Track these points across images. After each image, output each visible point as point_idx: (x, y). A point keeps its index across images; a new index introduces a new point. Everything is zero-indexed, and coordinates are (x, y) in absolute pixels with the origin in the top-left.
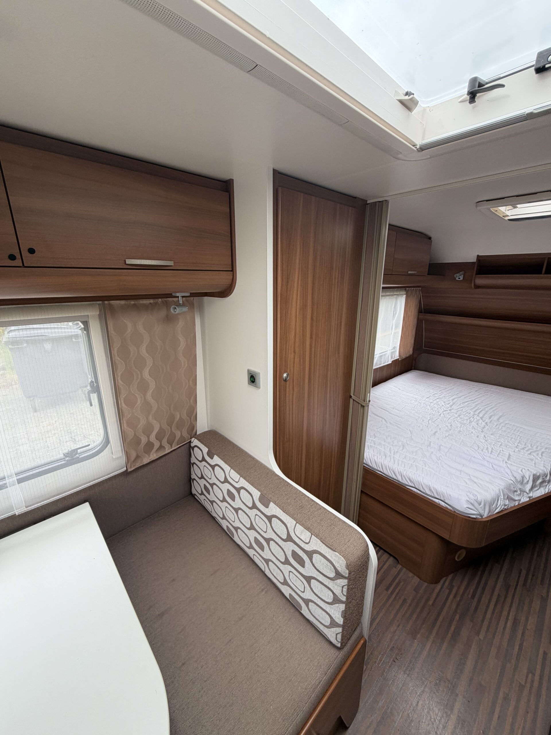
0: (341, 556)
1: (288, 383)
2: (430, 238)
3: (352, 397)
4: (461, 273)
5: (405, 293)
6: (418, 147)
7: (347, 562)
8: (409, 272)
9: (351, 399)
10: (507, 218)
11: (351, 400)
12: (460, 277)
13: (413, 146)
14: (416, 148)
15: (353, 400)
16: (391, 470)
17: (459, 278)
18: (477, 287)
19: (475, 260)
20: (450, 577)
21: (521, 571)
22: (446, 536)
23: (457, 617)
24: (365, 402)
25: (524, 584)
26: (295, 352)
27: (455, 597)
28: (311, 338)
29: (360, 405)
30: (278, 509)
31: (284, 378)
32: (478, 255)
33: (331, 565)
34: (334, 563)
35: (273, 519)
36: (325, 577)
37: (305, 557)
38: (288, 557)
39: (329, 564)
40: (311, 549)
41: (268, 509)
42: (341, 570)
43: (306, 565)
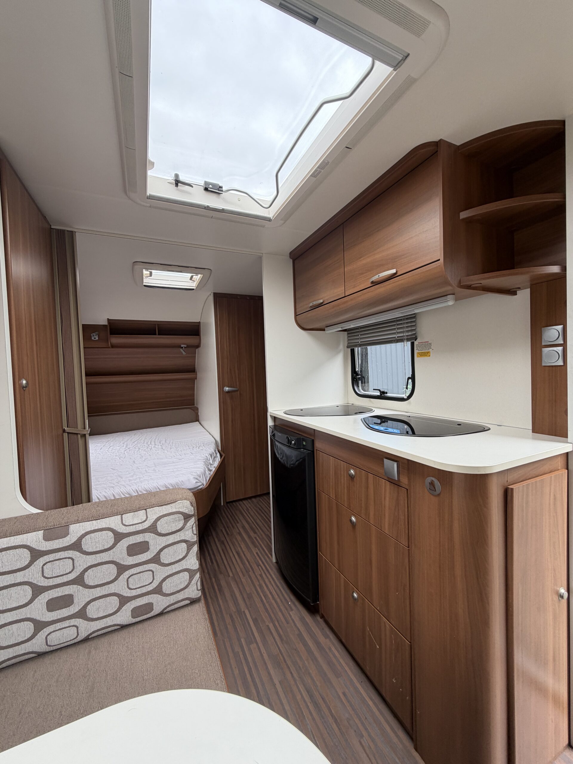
0: (183, 501)
3: (65, 430)
4: (97, 333)
6: (148, 195)
7: (189, 501)
9: (64, 434)
17: (95, 338)
18: (114, 346)
19: (106, 323)
24: (85, 429)
25: (228, 534)
28: (36, 344)
29: (79, 436)
30: (86, 524)
31: (23, 385)
32: (108, 319)
33: (179, 515)
34: (181, 510)
35: (84, 540)
36: (175, 534)
37: (148, 537)
38: (122, 563)
39: (176, 516)
40: (152, 521)
41: (69, 536)
42: (189, 511)
43: (151, 543)
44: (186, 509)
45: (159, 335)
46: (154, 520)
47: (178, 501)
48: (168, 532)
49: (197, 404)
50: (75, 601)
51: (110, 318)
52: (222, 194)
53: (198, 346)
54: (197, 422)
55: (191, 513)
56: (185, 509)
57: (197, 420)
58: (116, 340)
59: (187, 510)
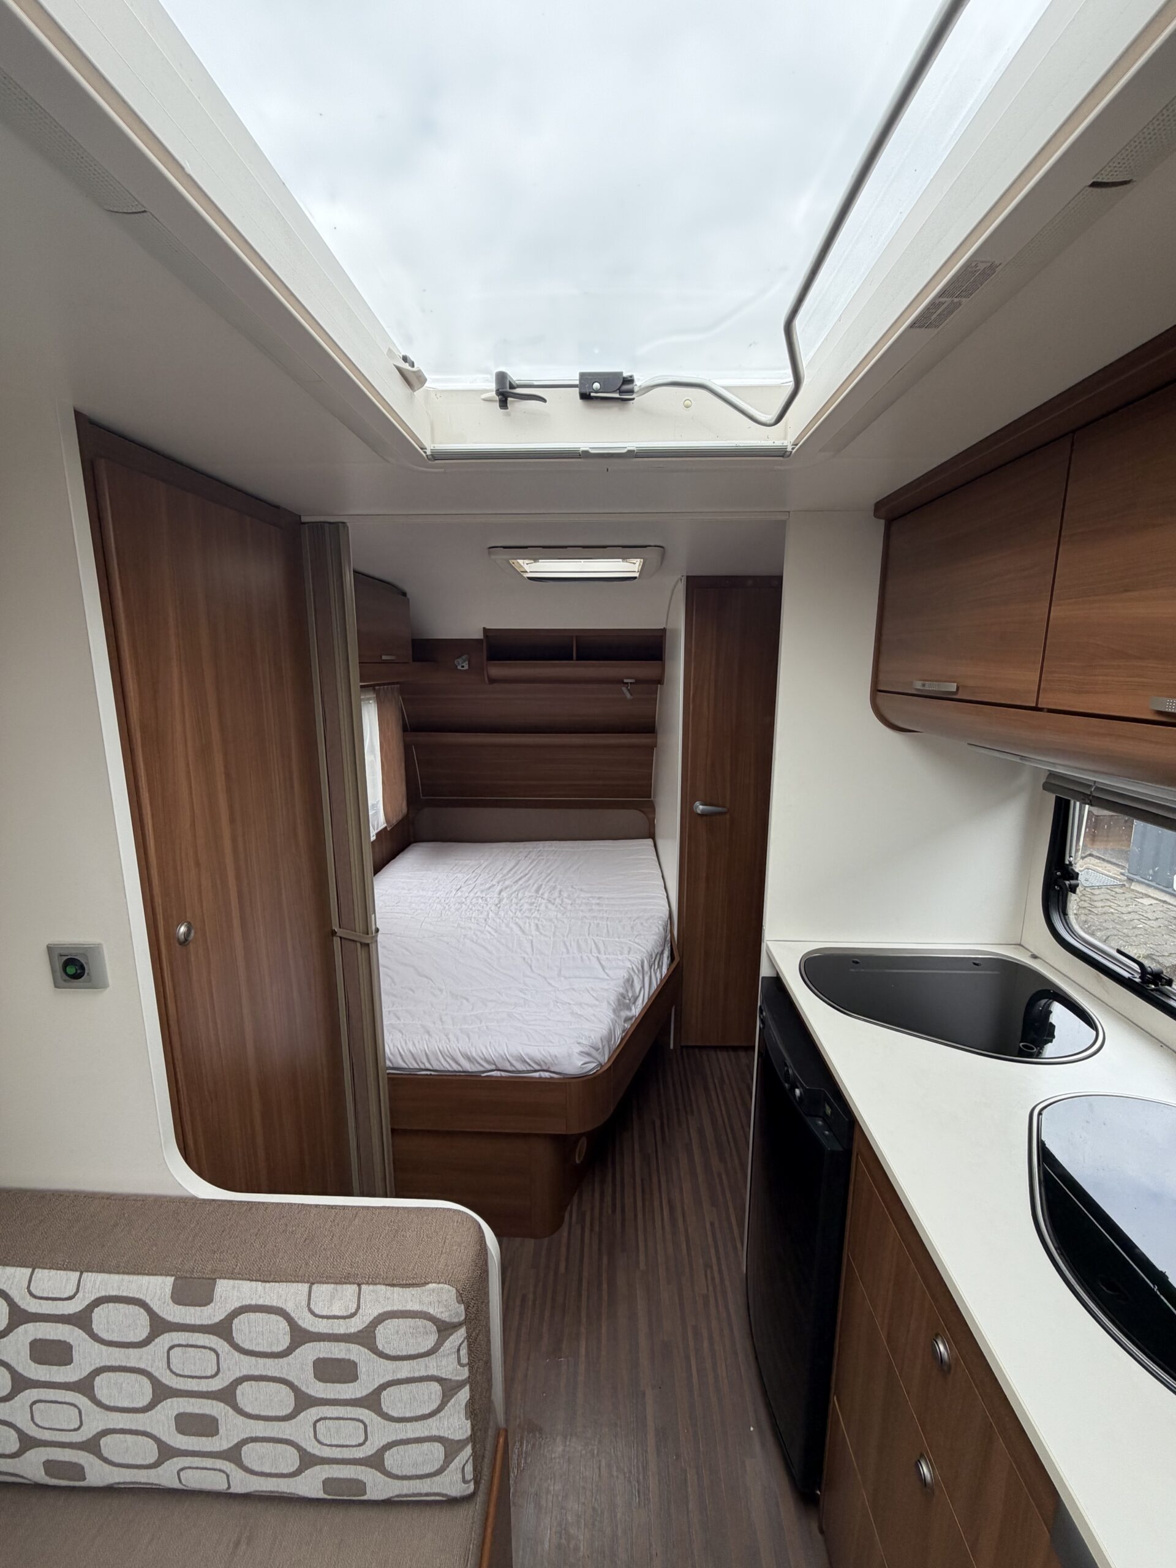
0: (441, 1285)
1: (191, 947)
2: (404, 594)
3: (336, 933)
4: (464, 657)
5: (375, 696)
6: (429, 453)
7: (456, 1289)
8: (384, 657)
9: (335, 938)
10: (526, 575)
11: (336, 941)
12: (463, 665)
13: (422, 449)
14: (425, 452)
15: (341, 938)
16: (447, 1056)
17: (463, 667)
18: (493, 681)
19: (479, 636)
20: (575, 1199)
21: (654, 1123)
22: (560, 1129)
23: (605, 1260)
24: (368, 934)
25: (663, 1139)
26: (198, 864)
27: (592, 1230)
28: (232, 821)
29: (359, 945)
30: (246, 1285)
31: (183, 937)
32: (484, 628)
33: (425, 1321)
34: (431, 1311)
35: (236, 1321)
36: (415, 1361)
37: (355, 1352)
38: (304, 1389)
39: (419, 1322)
40: (368, 1320)
41: (212, 1305)
42: (450, 1316)
43: (362, 1369)
44: (444, 1309)
45: (578, 659)
46: (371, 1318)
47: (428, 1283)
48: (399, 1353)
49: (654, 798)
50: (221, 1431)
51: (488, 627)
52: (633, 399)
53: (660, 681)
54: (650, 842)
55: (456, 1320)
56: (441, 1310)
57: (652, 835)
58: (497, 670)
59: (447, 1314)
